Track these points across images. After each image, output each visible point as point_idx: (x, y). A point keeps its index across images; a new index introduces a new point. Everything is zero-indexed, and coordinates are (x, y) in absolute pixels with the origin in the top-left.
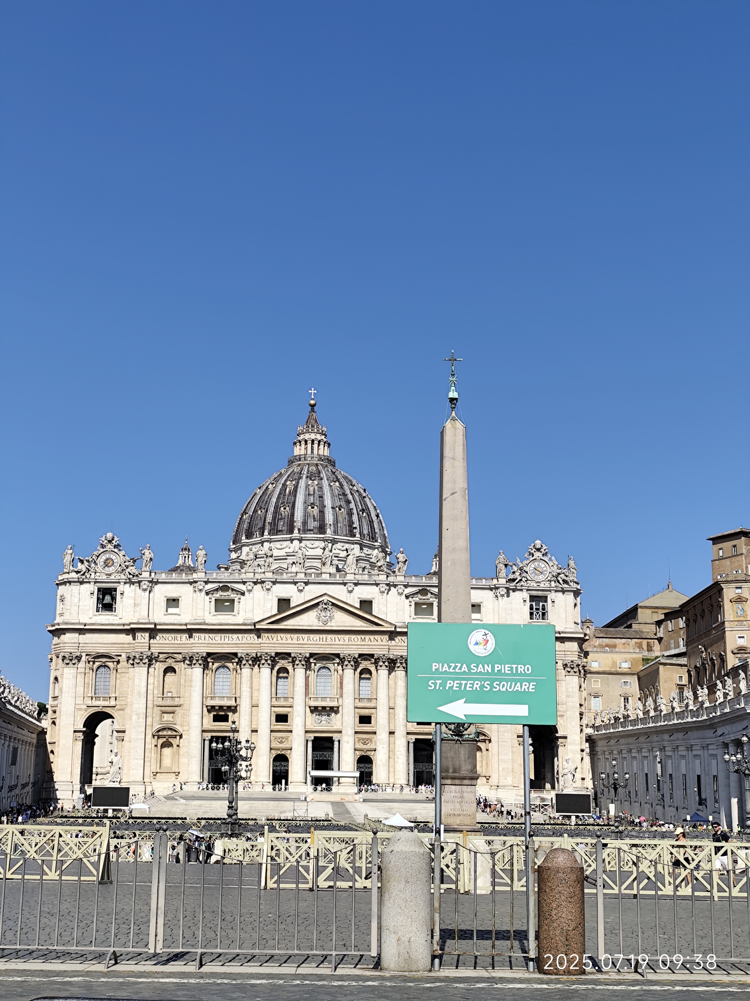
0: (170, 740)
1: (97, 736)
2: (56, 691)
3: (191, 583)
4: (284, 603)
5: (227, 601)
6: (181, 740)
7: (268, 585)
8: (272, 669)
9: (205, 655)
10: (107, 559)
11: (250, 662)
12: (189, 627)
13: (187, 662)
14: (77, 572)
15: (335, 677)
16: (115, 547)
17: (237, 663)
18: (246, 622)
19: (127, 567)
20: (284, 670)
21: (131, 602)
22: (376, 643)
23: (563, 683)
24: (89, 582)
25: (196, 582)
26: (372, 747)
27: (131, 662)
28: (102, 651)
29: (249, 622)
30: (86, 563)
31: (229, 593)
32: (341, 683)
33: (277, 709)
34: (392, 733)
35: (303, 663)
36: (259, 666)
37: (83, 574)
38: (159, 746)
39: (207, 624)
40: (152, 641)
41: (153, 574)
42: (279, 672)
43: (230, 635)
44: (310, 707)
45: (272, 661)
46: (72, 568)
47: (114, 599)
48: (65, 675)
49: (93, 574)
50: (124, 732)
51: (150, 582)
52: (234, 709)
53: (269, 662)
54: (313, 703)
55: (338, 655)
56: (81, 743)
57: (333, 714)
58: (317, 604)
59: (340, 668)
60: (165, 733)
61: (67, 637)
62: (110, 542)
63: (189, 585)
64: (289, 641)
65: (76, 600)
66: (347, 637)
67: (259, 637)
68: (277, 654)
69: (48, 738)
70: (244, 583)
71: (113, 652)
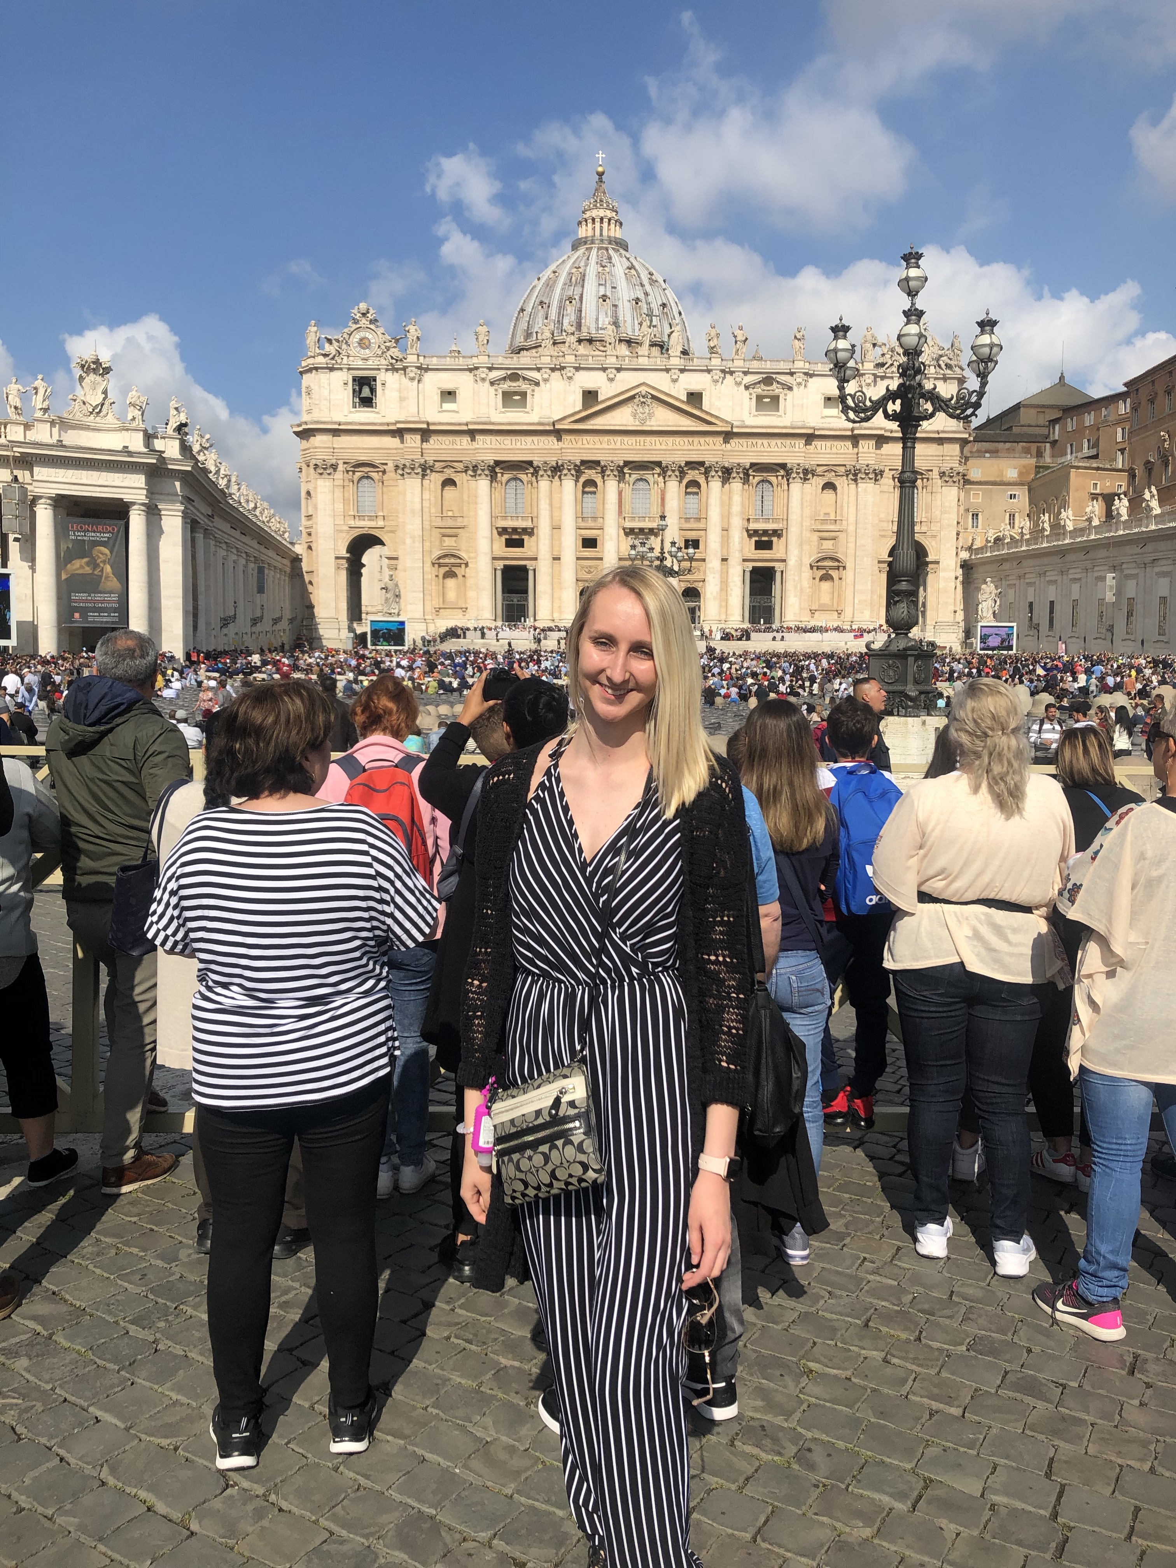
0: (454, 569)
1: (364, 565)
2: (310, 508)
3: (470, 370)
4: (590, 396)
5: (516, 393)
6: (468, 570)
7: (569, 372)
8: (577, 481)
9: (492, 463)
10: (361, 340)
11: (549, 473)
12: (471, 427)
13: (470, 472)
14: (325, 355)
15: (655, 491)
16: (371, 322)
17: (533, 474)
18: (542, 420)
19: (388, 348)
20: (591, 483)
21: (395, 395)
22: (707, 447)
23: (939, 496)
24: (341, 369)
25: (477, 368)
26: (701, 577)
27: (400, 472)
28: (363, 458)
29: (546, 420)
30: (335, 344)
31: (520, 382)
32: (663, 499)
33: (583, 532)
34: (724, 560)
35: (616, 473)
36: (560, 477)
37: (333, 359)
38: (441, 576)
39: (493, 424)
40: (425, 445)
41: (421, 358)
42: (585, 485)
43: (523, 438)
44: (624, 529)
45: (577, 471)
46: (318, 351)
47: (373, 390)
48: (319, 489)
49: (345, 358)
50: (396, 559)
51: (419, 368)
52: (530, 532)
53: (573, 472)
54: (629, 525)
55: (659, 464)
56: (344, 572)
57: (653, 537)
58: (633, 397)
59: (661, 479)
60: (447, 561)
61: (319, 440)
62: (364, 315)
63: (468, 373)
64: (598, 446)
65: (326, 393)
66: (670, 440)
67: (559, 439)
68: (583, 462)
69: (305, 566)
70: (538, 369)
71: (377, 460)
